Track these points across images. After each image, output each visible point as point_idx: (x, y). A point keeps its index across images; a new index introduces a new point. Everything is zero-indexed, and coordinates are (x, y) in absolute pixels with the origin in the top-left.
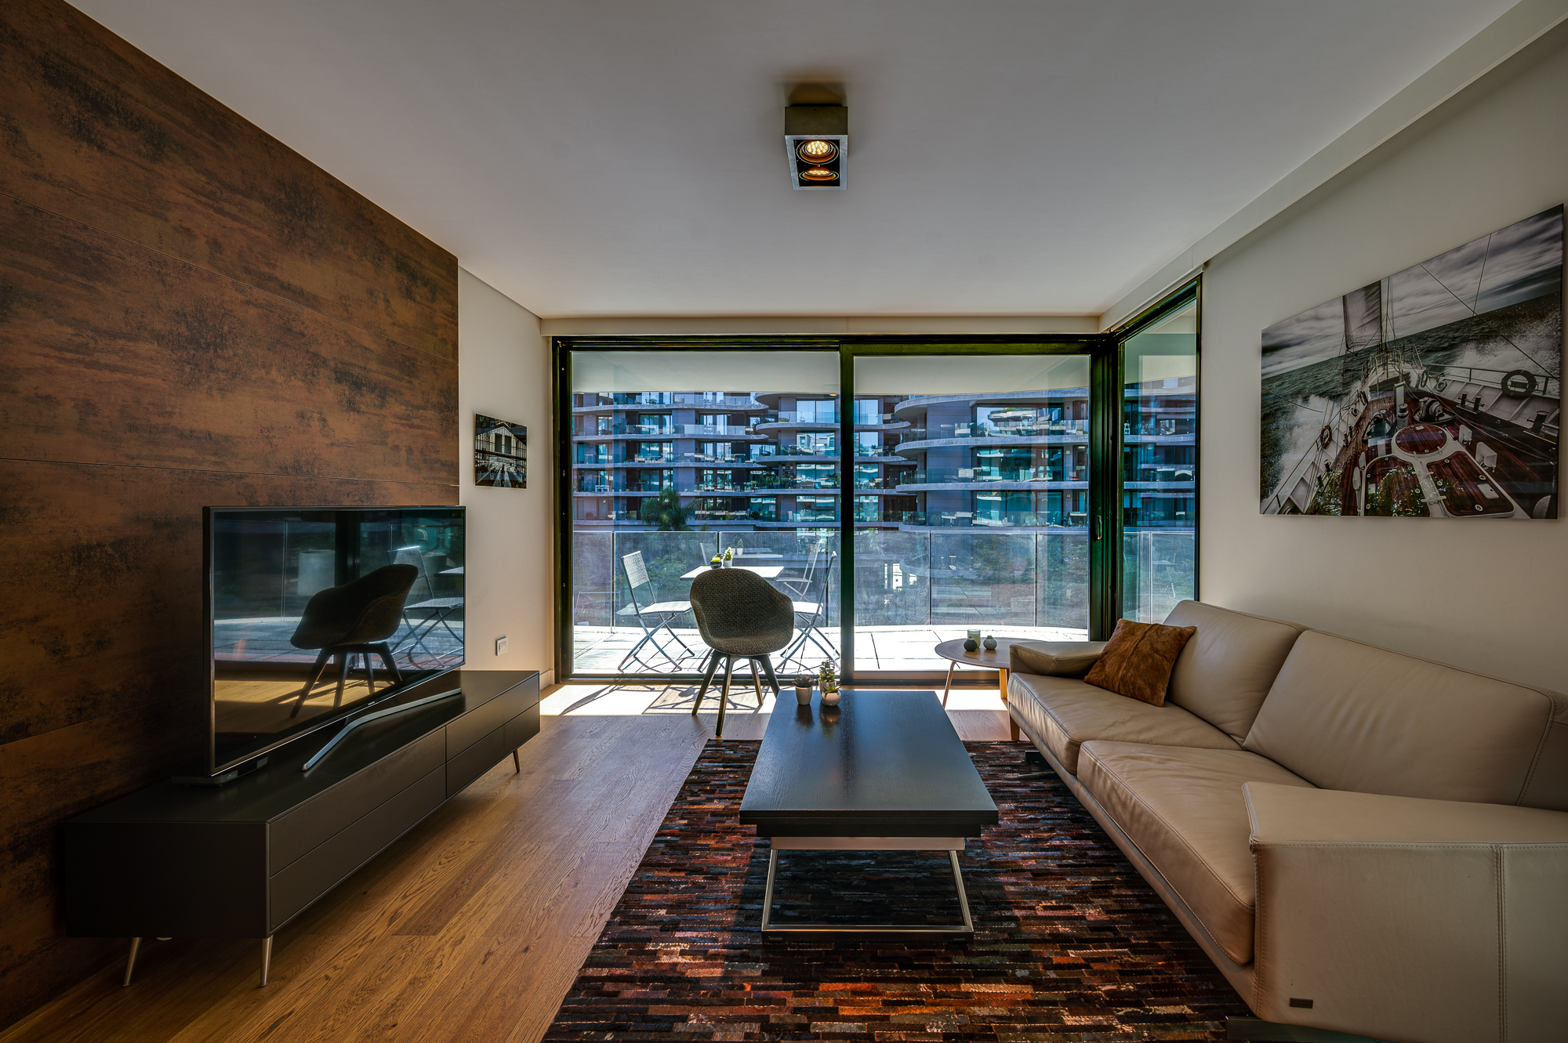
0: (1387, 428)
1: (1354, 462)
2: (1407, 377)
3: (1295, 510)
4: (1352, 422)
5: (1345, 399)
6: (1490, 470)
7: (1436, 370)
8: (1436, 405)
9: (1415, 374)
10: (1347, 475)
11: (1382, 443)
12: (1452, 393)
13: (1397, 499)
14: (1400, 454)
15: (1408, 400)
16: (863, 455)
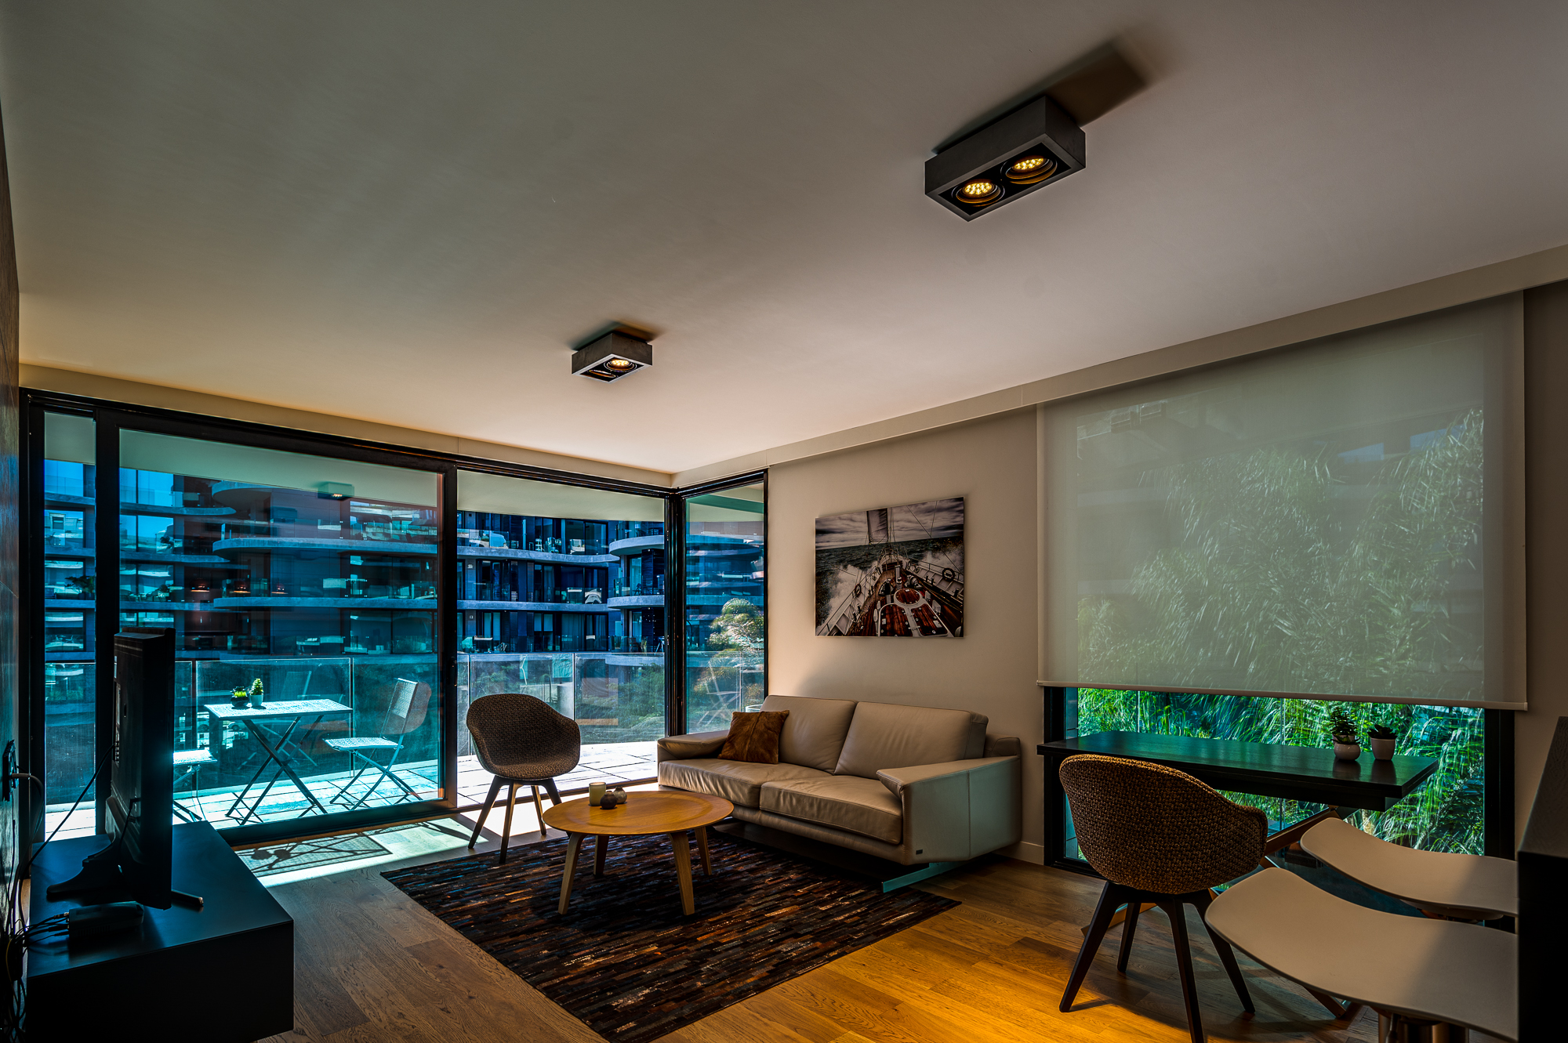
0: (892, 589)
1: (874, 606)
2: (901, 563)
3: (839, 633)
4: (873, 583)
5: (869, 570)
6: (938, 614)
7: (914, 562)
8: (914, 580)
9: (905, 562)
10: (871, 613)
11: (888, 597)
12: (922, 575)
13: (896, 627)
14: (897, 603)
15: (901, 575)
16: (138, 549)
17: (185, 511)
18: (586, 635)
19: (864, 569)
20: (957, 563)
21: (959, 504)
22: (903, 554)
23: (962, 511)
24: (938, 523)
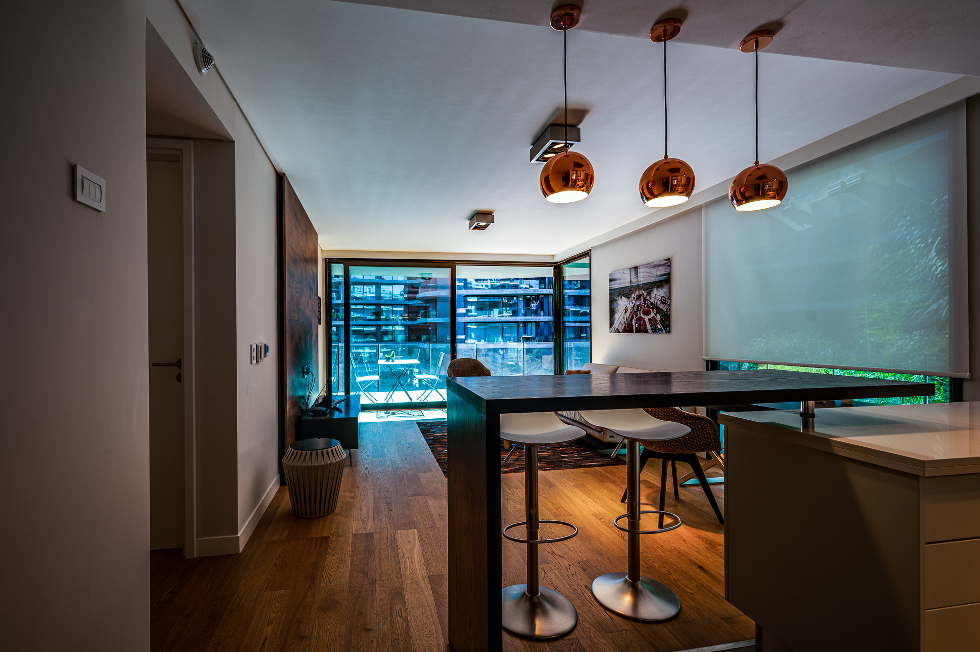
0: (640, 308)
1: (632, 318)
2: (643, 294)
3: (619, 332)
4: (632, 306)
5: (630, 299)
6: (659, 321)
7: (649, 294)
8: (649, 303)
9: (645, 294)
10: (631, 321)
11: (638, 312)
12: (652, 301)
13: (642, 328)
14: (642, 315)
15: (644, 301)
16: (393, 299)
17: (408, 282)
18: (581, 333)
19: (628, 298)
20: (667, 293)
21: (668, 263)
22: (644, 290)
23: (670, 266)
24: (659, 273)
